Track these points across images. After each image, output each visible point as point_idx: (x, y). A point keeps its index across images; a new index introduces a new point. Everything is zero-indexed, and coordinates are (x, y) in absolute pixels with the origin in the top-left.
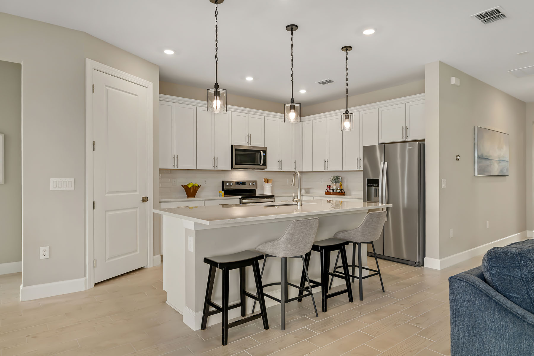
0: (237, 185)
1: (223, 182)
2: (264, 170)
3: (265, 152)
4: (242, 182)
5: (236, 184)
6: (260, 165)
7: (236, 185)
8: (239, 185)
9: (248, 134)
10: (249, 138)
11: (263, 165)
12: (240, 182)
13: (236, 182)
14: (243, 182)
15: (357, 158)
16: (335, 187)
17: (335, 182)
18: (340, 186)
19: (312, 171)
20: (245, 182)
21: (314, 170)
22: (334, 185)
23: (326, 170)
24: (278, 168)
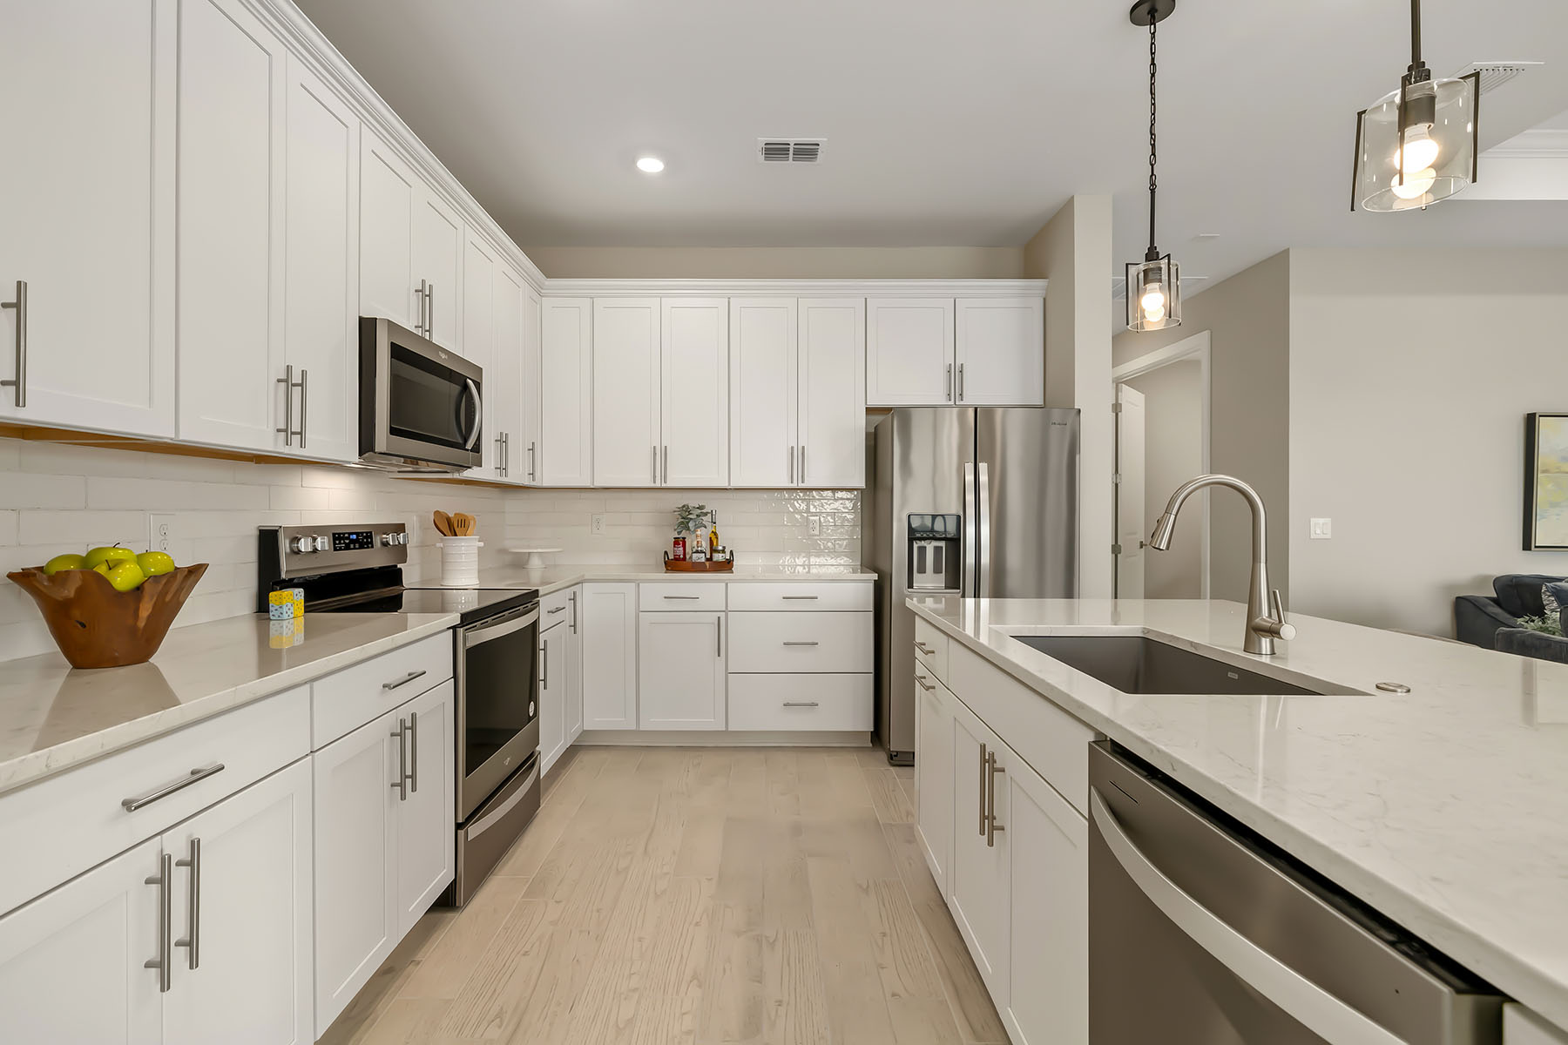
0: (339, 549)
2: (456, 476)
4: (358, 534)
5: (335, 543)
6: (462, 447)
7: (335, 549)
8: (347, 548)
9: (423, 281)
10: (426, 303)
11: (473, 450)
12: (350, 534)
13: (335, 534)
14: (363, 533)
15: (792, 448)
16: (705, 545)
17: (697, 527)
18: (711, 538)
19: (588, 484)
20: (367, 533)
21: (598, 484)
22: (697, 536)
23: (658, 485)
24: (496, 468)
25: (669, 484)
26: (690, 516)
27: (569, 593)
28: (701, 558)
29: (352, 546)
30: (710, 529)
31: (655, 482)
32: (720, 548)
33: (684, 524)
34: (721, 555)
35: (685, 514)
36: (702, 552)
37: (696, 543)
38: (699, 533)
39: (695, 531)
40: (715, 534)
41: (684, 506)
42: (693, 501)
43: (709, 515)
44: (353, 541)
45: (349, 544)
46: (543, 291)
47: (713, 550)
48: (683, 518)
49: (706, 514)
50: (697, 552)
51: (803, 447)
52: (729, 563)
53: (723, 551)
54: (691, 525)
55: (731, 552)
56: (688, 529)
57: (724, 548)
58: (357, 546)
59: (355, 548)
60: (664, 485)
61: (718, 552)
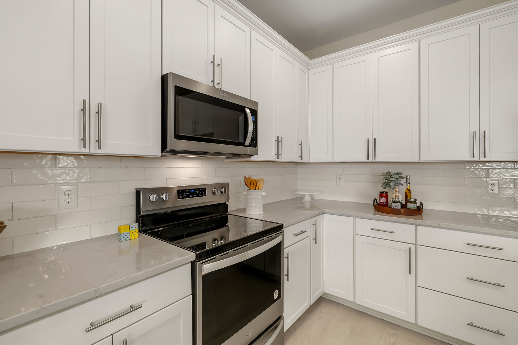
0: (183, 198)
1: (138, 192)
2: (248, 159)
3: (254, 113)
4: (195, 190)
5: (179, 195)
6: (242, 144)
7: (179, 198)
8: (188, 197)
9: (214, 56)
10: (217, 69)
11: (250, 145)
12: (190, 190)
13: (178, 191)
14: (199, 189)
15: (475, 133)
16: (401, 197)
17: (396, 185)
18: (406, 193)
19: (331, 160)
20: (202, 189)
21: (336, 160)
22: (396, 191)
23: (370, 160)
24: (276, 155)
25: (377, 160)
26: (391, 179)
27: (312, 221)
28: (399, 206)
29: (191, 196)
30: (405, 186)
31: (368, 159)
32: (413, 200)
33: (387, 184)
34: (413, 205)
35: (387, 178)
36: (398, 202)
37: (394, 196)
38: (397, 189)
39: (394, 188)
40: (409, 190)
41: (387, 173)
42: (394, 170)
43: (405, 179)
44: (193, 194)
45: (189, 195)
46: (309, 67)
47: (408, 201)
48: (387, 180)
49: (403, 178)
50: (395, 202)
51: (485, 132)
52: (420, 210)
53: (415, 202)
54: (392, 184)
55: (421, 203)
56: (390, 186)
57: (416, 200)
58: (195, 195)
59: (193, 197)
60: (374, 161)
61: (412, 202)
